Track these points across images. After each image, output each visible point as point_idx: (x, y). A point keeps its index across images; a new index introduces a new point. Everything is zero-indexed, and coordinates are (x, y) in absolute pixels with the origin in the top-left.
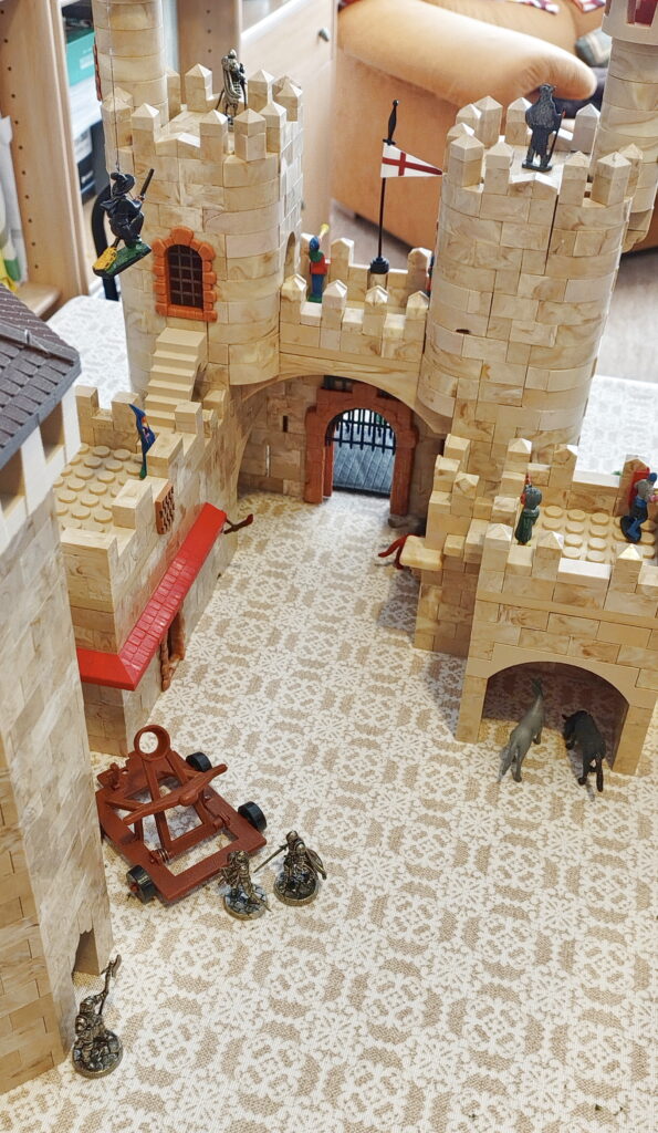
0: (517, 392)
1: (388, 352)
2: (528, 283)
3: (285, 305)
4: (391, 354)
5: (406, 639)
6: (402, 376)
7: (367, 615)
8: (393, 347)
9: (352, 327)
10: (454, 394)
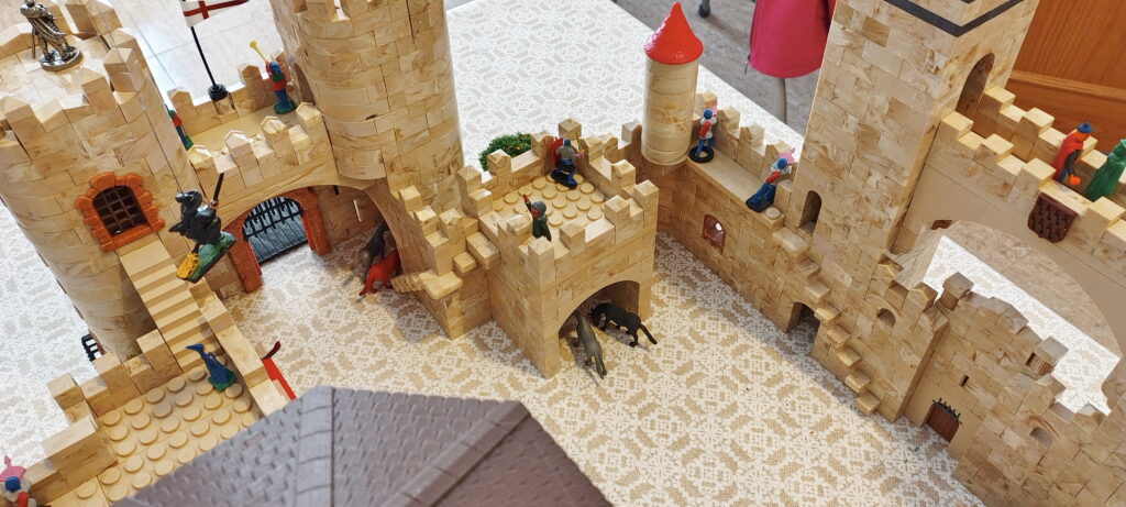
0: (425, 134)
1: (304, 158)
2: (406, 62)
3: (202, 174)
4: (307, 159)
5: (441, 338)
6: (320, 168)
7: (397, 343)
8: (306, 153)
9: (267, 158)
10: (382, 161)
